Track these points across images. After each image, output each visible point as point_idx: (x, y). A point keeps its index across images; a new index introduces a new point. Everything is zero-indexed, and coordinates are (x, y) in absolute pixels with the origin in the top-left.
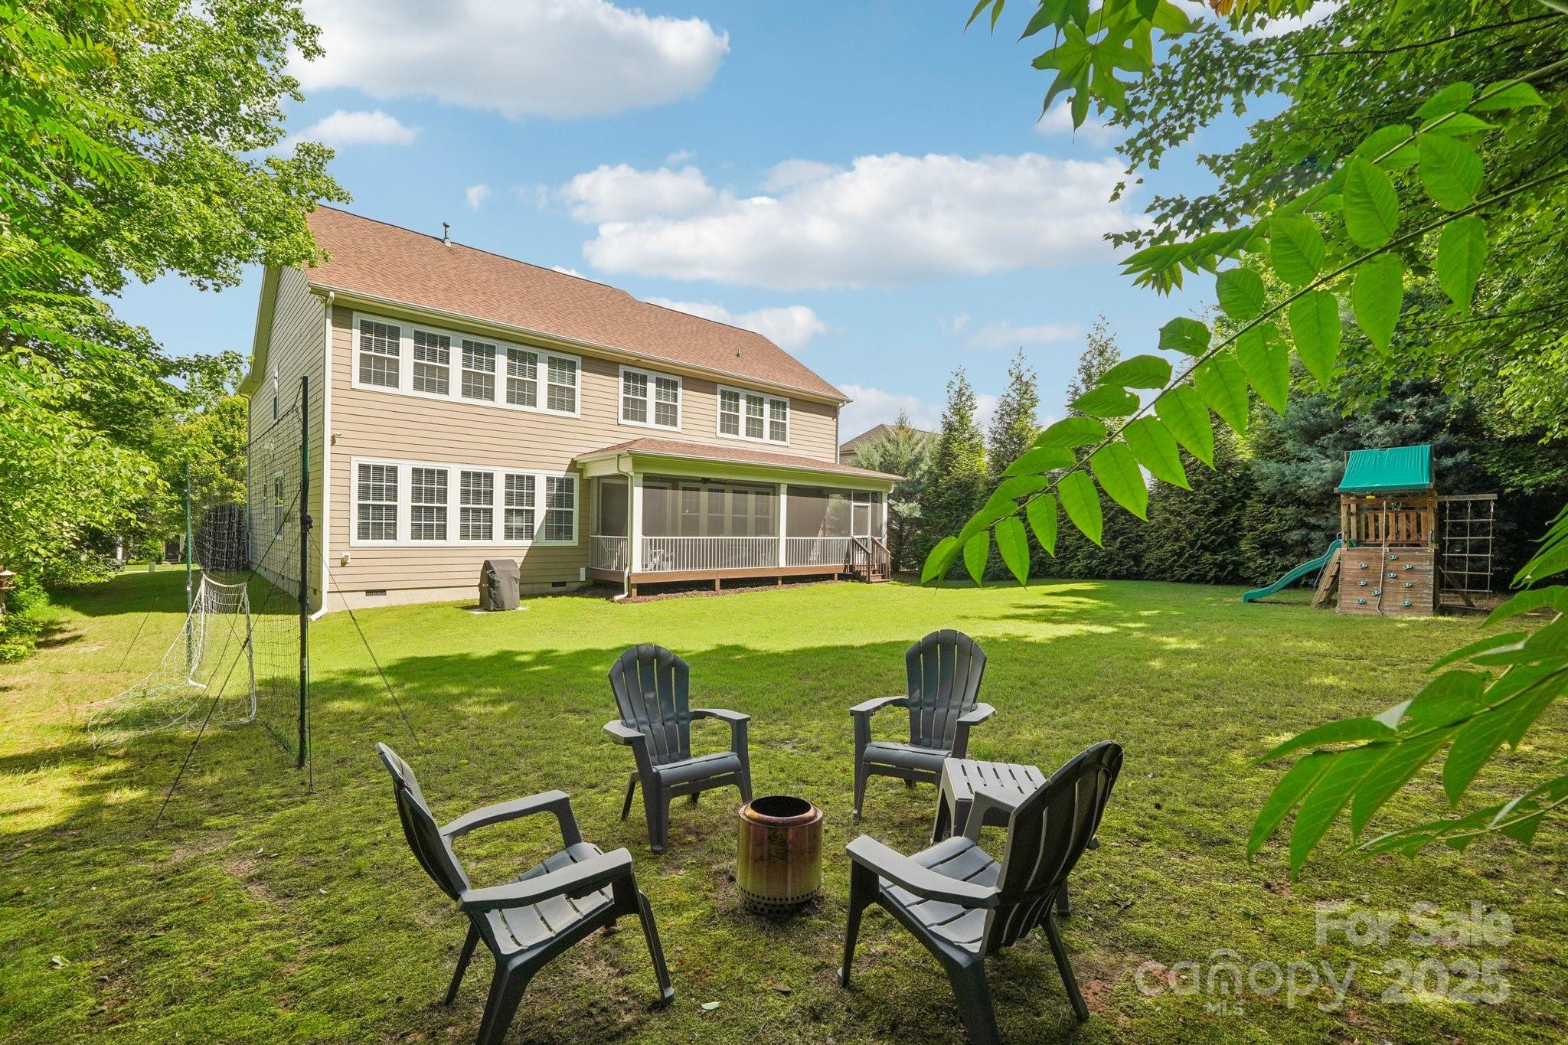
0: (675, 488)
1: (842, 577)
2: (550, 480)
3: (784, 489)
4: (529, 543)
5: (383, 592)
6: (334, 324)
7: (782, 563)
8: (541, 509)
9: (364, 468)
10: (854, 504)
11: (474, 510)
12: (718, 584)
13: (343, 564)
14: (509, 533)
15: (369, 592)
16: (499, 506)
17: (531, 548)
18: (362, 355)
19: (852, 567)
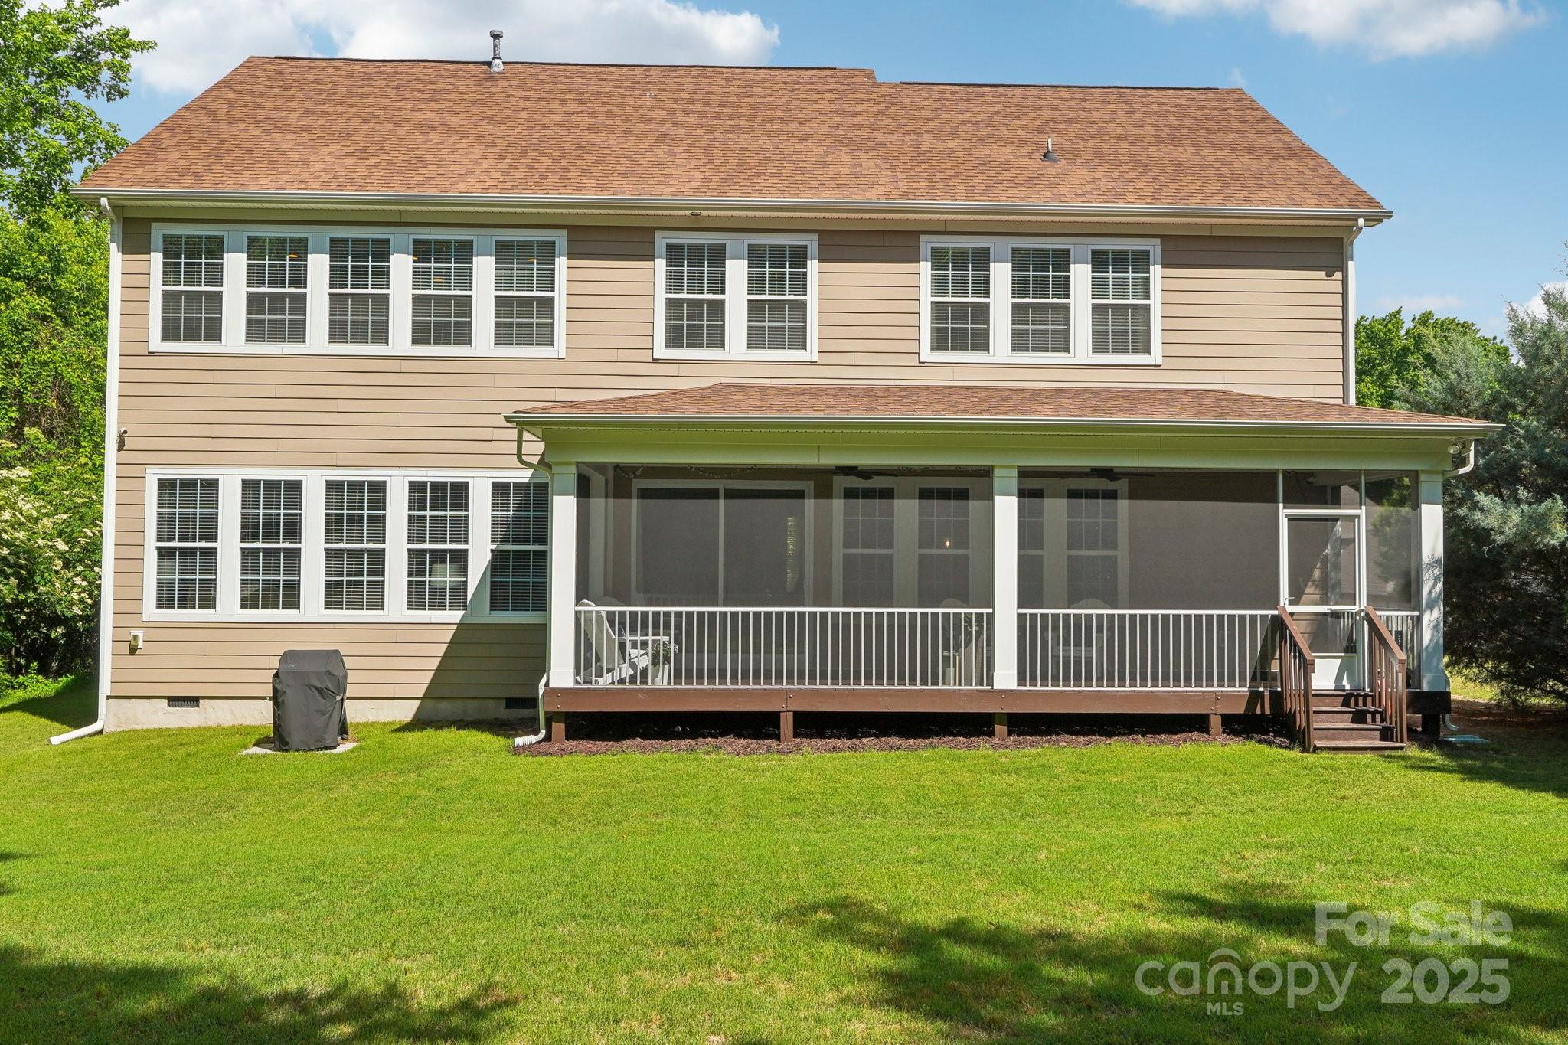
0: (824, 492)
1: (1241, 725)
2: (499, 488)
4: (455, 616)
5: (193, 701)
6: (126, 249)
7: (1005, 677)
8: (480, 549)
9: (165, 485)
10: (1284, 512)
11: (351, 553)
12: (787, 725)
13: (133, 650)
14: (418, 597)
15: (174, 701)
16: (397, 546)
17: (462, 627)
18: (165, 294)
19: (1277, 698)
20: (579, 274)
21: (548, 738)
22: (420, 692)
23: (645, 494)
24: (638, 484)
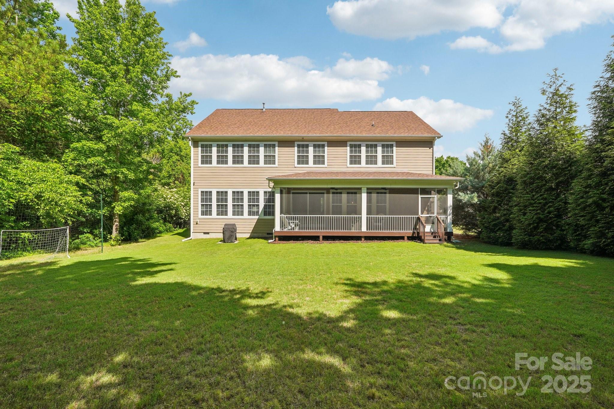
0: (328, 193)
1: (411, 238)
2: (265, 192)
3: (364, 190)
4: (257, 217)
5: (208, 233)
6: (194, 147)
7: (364, 229)
8: (262, 204)
9: (202, 192)
10: (420, 196)
11: (237, 205)
12: (321, 238)
13: (197, 224)
14: (250, 213)
15: (205, 233)
16: (246, 203)
17: (258, 219)
18: (202, 155)
19: (418, 233)
20: (280, 150)
21: (275, 241)
22: (251, 232)
23: (293, 193)
24: (292, 191)
